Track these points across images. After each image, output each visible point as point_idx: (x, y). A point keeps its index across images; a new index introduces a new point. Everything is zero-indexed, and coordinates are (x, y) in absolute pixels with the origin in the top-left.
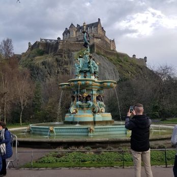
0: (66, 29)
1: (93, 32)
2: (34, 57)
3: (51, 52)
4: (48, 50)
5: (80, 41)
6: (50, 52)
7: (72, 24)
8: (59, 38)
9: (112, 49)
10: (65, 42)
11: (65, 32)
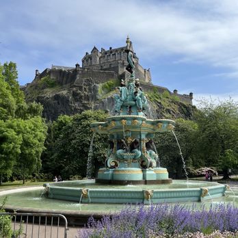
0: (87, 53)
1: (123, 59)
2: (43, 89)
3: (66, 83)
4: (63, 80)
5: (105, 69)
6: (64, 82)
7: (95, 48)
8: (77, 65)
9: (147, 81)
10: (86, 70)
11: (85, 58)
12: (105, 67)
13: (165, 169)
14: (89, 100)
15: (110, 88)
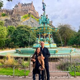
1: (29, 7)
3: (9, 15)
7: (19, 3)
11: (15, 6)
12: (23, 10)
13: (56, 44)
14: (18, 21)
15: (26, 17)
